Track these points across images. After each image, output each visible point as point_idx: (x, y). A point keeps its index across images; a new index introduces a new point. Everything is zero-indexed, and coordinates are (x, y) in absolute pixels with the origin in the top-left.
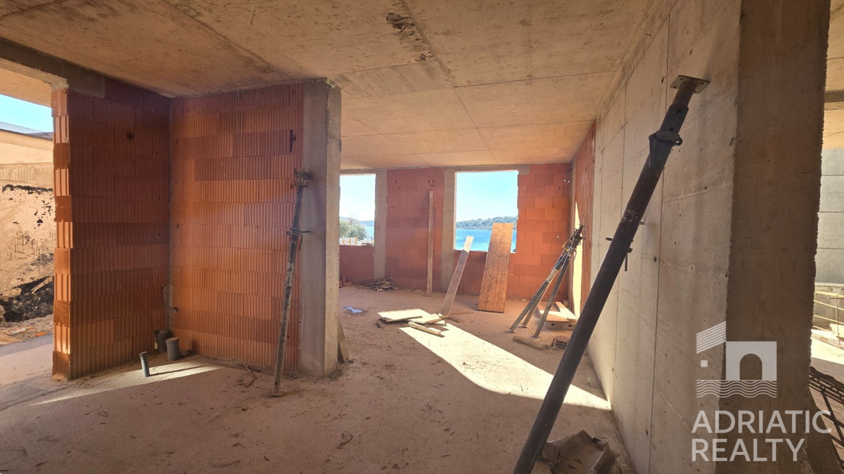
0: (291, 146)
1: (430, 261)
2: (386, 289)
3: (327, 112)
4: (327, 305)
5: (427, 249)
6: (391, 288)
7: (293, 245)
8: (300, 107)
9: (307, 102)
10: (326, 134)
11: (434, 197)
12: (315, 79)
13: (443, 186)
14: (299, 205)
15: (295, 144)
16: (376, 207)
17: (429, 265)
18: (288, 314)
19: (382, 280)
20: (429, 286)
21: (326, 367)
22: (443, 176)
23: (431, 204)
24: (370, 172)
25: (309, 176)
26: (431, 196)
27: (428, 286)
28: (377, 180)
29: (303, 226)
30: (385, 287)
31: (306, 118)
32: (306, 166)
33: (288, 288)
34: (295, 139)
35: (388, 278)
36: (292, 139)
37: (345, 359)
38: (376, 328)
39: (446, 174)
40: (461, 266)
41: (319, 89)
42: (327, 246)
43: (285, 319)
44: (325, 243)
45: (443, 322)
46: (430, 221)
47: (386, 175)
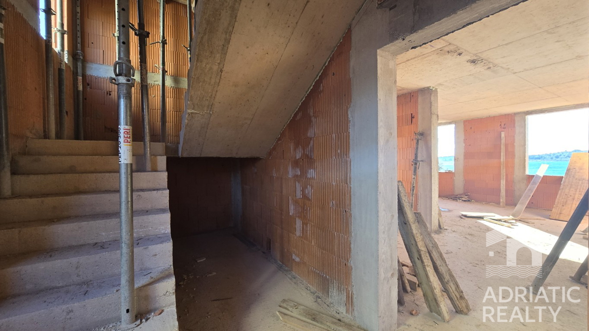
0: (412, 121)
1: (503, 183)
2: (465, 201)
3: (431, 103)
4: (433, 197)
5: (499, 174)
6: (469, 201)
7: (415, 167)
8: (416, 102)
9: (420, 99)
10: (430, 113)
11: (505, 137)
12: (424, 88)
13: (514, 127)
14: (417, 148)
15: (413, 120)
16: (455, 146)
17: (502, 185)
18: (414, 198)
19: (461, 194)
20: (503, 200)
21: (433, 227)
22: (514, 120)
23: (503, 141)
24: (450, 123)
25: (422, 134)
26: (503, 135)
27: (501, 200)
28: (456, 128)
29: (419, 159)
30: (463, 199)
31: (419, 107)
32: (420, 130)
33: (414, 187)
34: (413, 117)
35: (466, 194)
36: (412, 117)
37: (442, 228)
38: (460, 218)
39: (517, 118)
40: (534, 187)
41: (427, 92)
42: (432, 167)
43: (412, 200)
44: (431, 166)
45: (514, 221)
46: (502, 154)
47: (463, 124)
